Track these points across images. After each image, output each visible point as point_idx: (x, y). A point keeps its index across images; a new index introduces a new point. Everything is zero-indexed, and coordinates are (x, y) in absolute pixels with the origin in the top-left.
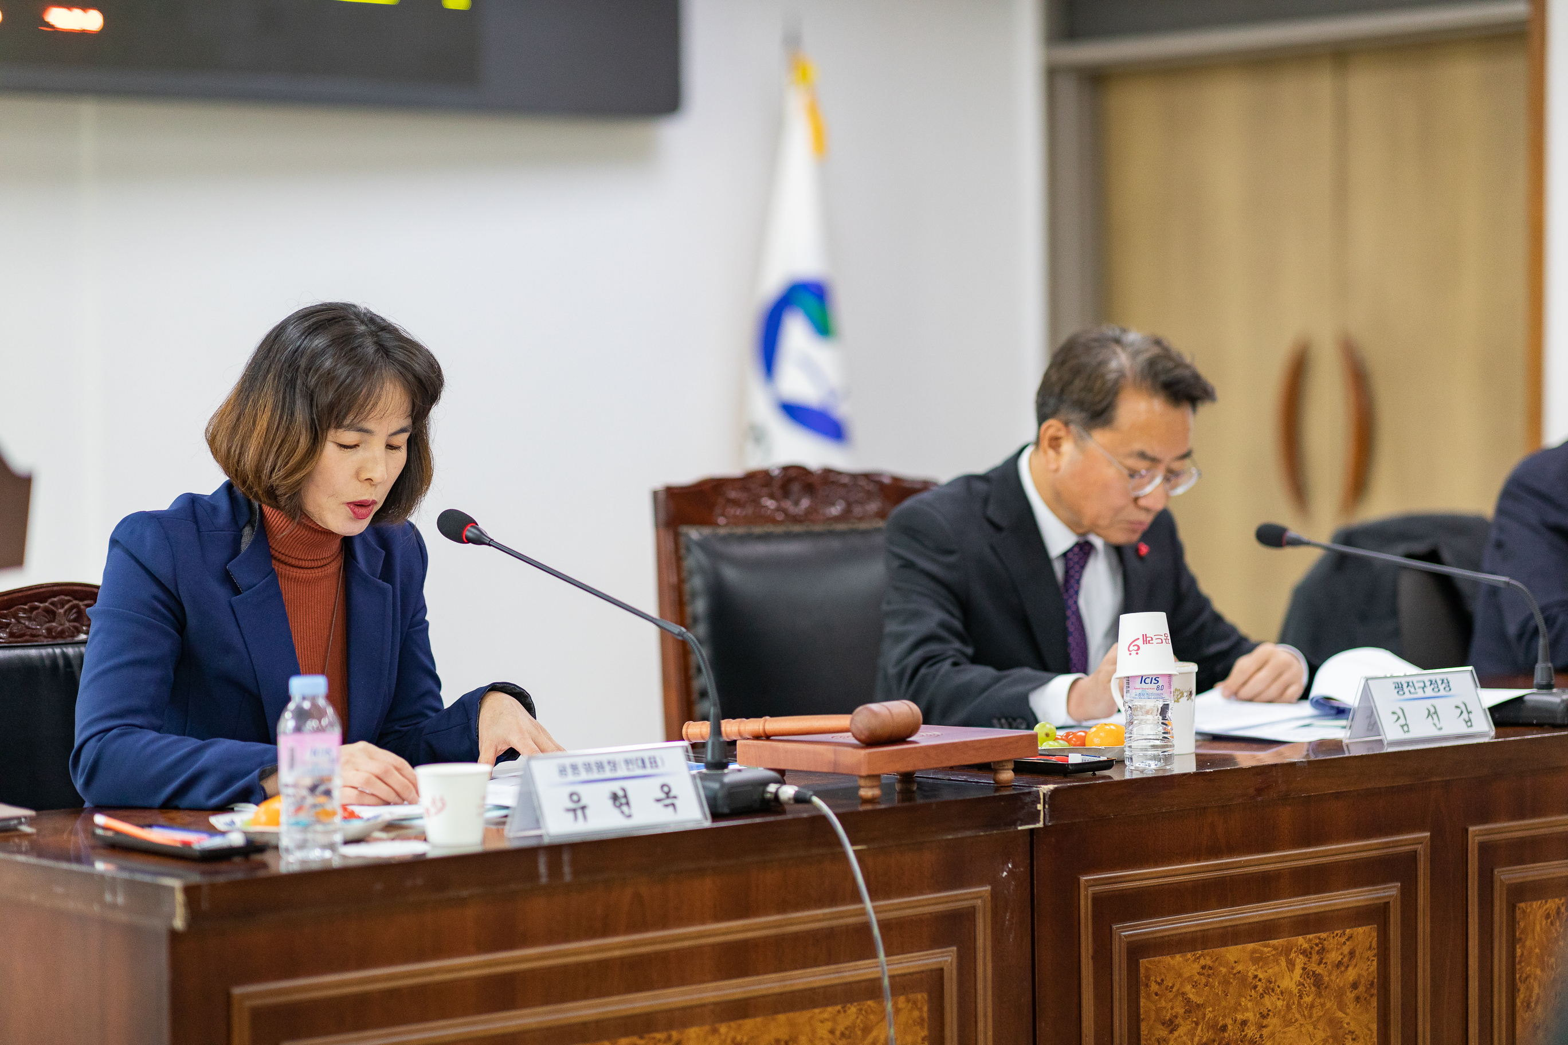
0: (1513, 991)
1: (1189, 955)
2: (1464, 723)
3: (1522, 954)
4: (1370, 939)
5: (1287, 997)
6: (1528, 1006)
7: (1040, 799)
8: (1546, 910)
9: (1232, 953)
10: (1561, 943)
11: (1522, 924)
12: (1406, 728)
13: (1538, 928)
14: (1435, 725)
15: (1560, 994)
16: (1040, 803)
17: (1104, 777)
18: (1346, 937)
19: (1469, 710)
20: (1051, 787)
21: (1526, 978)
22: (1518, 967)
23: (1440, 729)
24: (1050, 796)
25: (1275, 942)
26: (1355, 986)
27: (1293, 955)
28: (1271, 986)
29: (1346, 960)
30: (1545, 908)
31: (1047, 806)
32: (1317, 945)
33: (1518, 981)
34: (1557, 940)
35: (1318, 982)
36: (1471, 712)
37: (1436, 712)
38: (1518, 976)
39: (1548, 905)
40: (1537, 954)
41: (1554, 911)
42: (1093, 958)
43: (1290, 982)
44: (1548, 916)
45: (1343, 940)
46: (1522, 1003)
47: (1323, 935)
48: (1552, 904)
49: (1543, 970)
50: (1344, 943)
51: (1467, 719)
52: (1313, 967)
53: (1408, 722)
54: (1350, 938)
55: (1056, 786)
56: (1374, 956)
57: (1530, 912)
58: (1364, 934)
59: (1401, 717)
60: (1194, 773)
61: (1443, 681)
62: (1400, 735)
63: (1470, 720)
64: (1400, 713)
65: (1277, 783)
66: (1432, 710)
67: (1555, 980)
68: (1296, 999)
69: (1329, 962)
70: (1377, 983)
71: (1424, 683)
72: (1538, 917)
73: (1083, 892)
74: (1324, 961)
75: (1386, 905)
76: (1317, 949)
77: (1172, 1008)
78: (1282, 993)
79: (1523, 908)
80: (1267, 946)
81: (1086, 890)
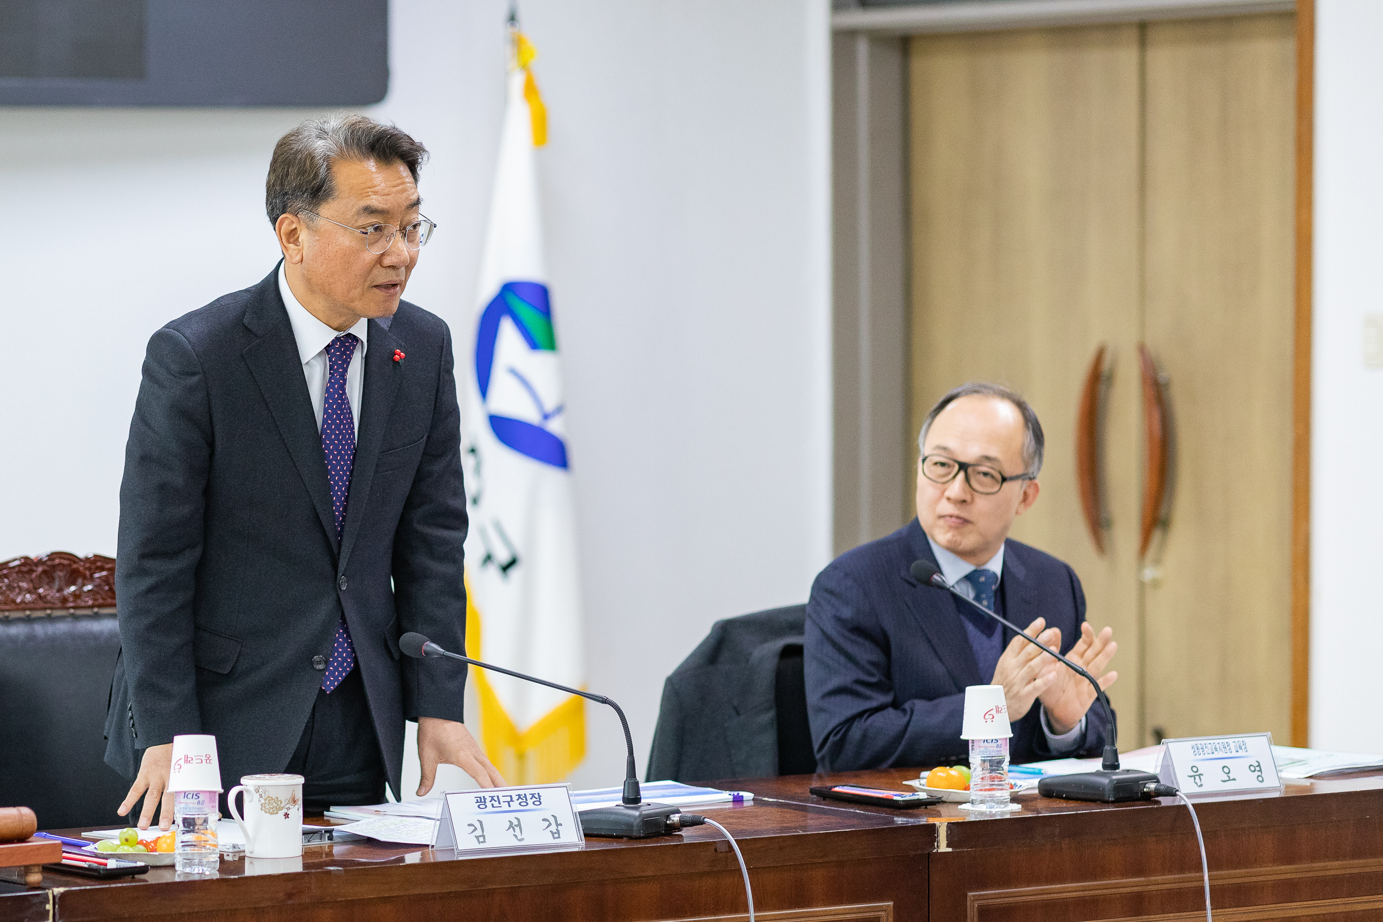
2: (551, 835)
7: (49, 900)
12: (481, 839)
14: (516, 836)
16: (49, 903)
17: (140, 881)
19: (559, 823)
20: (62, 890)
23: (522, 839)
24: (60, 898)
31: (57, 906)
36: (561, 825)
37: (519, 825)
51: (555, 831)
53: (486, 834)
55: (66, 889)
59: (478, 828)
60: (217, 879)
61: (533, 795)
62: (474, 845)
63: (558, 832)
64: (478, 825)
65: (309, 888)
66: (515, 822)
71: (511, 796)
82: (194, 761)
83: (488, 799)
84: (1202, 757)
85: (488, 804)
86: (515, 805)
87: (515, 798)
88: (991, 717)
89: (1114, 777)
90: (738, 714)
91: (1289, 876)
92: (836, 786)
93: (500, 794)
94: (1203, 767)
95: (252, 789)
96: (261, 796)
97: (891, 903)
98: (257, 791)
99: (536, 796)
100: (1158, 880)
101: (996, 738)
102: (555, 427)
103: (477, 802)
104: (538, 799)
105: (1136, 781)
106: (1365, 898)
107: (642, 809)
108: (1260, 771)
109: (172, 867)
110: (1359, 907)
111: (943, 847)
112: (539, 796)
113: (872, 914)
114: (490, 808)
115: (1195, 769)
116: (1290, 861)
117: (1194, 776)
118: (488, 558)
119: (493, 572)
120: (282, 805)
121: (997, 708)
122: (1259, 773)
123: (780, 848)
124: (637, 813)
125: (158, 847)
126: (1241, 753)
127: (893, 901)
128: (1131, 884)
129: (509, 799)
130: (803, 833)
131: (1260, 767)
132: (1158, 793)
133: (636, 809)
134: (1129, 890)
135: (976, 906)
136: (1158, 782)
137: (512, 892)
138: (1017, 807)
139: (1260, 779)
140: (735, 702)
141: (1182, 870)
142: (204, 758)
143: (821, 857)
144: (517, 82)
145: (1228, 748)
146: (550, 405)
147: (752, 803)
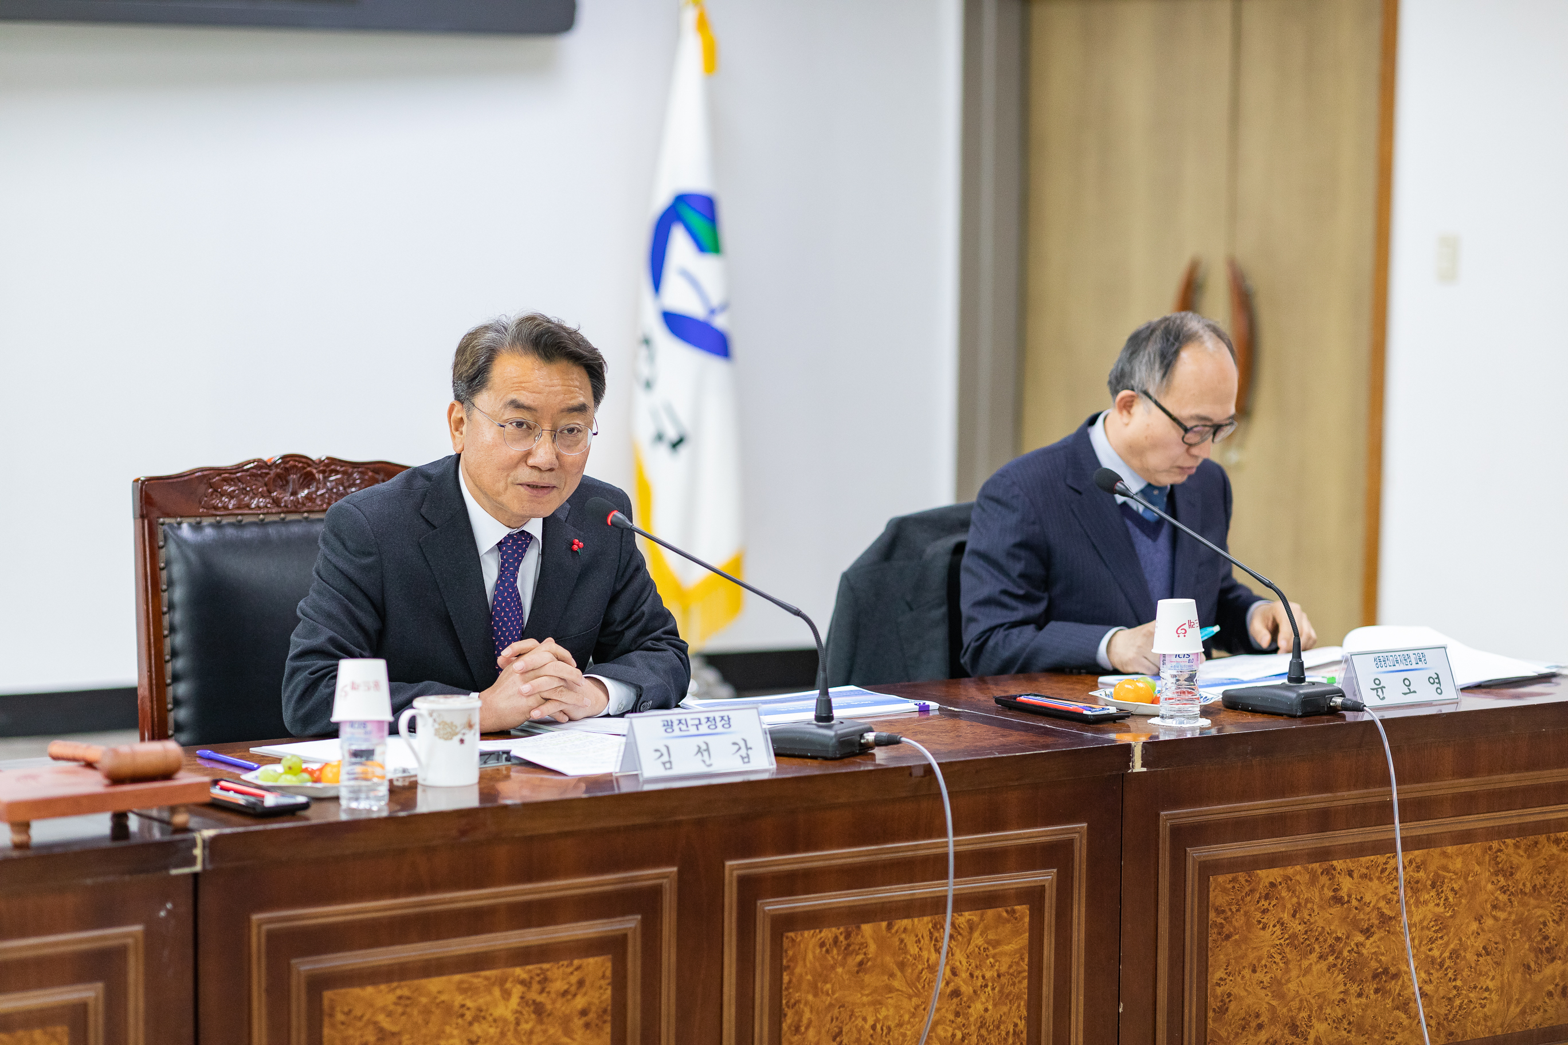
0: (777, 1016)
1: (383, 987)
2: (740, 759)
3: (790, 982)
4: (603, 969)
5: (500, 1024)
6: (797, 1029)
7: (197, 845)
8: (821, 939)
9: (434, 984)
10: (840, 970)
11: (790, 953)
12: (668, 765)
13: (810, 956)
14: (704, 761)
15: (837, 1019)
16: (197, 848)
17: (300, 820)
18: (574, 967)
19: (749, 746)
20: (214, 831)
21: (795, 1004)
22: (784, 993)
23: (710, 765)
24: (212, 841)
25: (487, 973)
27: (508, 985)
28: (483, 1014)
29: (573, 989)
30: (819, 937)
32: (538, 975)
33: (784, 1006)
34: (833, 968)
35: (539, 1010)
36: (751, 748)
37: (708, 750)
38: (784, 1002)
39: (823, 934)
40: (808, 980)
41: (831, 940)
42: (267, 990)
43: (506, 1009)
44: (822, 945)
45: (570, 970)
46: (789, 1028)
47: (545, 966)
48: (828, 934)
49: (816, 995)
50: (572, 973)
51: (744, 755)
52: (533, 995)
53: (672, 759)
54: (578, 968)
55: (219, 830)
56: (609, 984)
57: (800, 941)
58: (598, 966)
59: (665, 755)
60: (386, 816)
61: (722, 718)
62: (661, 772)
63: (748, 756)
64: (664, 751)
65: (485, 826)
66: (704, 747)
67: (831, 1005)
68: (512, 1027)
69: (553, 990)
70: (612, 1010)
71: (699, 719)
72: (811, 946)
73: (254, 931)
74: (547, 990)
75: (625, 937)
76: (538, 979)
77: (362, 1036)
78: (495, 1021)
79: (791, 937)
80: (478, 977)
81: (259, 926)
82: (362, 688)
83: (676, 723)
84: (1384, 669)
85: (676, 727)
86: (704, 729)
87: (704, 721)
88: (1183, 631)
89: (1301, 691)
90: (911, 609)
91: (1467, 789)
92: (1020, 696)
93: (688, 717)
94: (1386, 680)
95: (425, 712)
96: (435, 721)
97: (1085, 825)
98: (431, 715)
99: (726, 718)
100: (1344, 796)
101: (1188, 653)
102: (720, 322)
103: (664, 725)
104: (727, 721)
105: (1323, 695)
106: (1538, 809)
107: (836, 727)
108: (1439, 683)
109: (336, 799)
110: (1532, 819)
111: (1138, 766)
112: (729, 719)
113: (1066, 836)
114: (677, 732)
115: (1377, 682)
116: (1469, 775)
117: (1377, 689)
118: (660, 437)
119: (663, 450)
120: (458, 730)
121: (1190, 622)
122: (1438, 686)
123: (977, 772)
124: (831, 733)
125: (324, 778)
126: (1421, 665)
127: (1087, 822)
128: (1318, 800)
129: (697, 722)
130: (1000, 756)
131: (1439, 680)
132: (1345, 707)
133: (830, 727)
134: (1315, 806)
135: (1168, 824)
136: (1343, 696)
137: (700, 823)
138: (1206, 722)
139: (1439, 691)
140: (909, 598)
141: (1366, 786)
142: (372, 685)
143: (1017, 780)
144: (690, 17)
145: (1408, 661)
146: (716, 299)
147: (937, 713)
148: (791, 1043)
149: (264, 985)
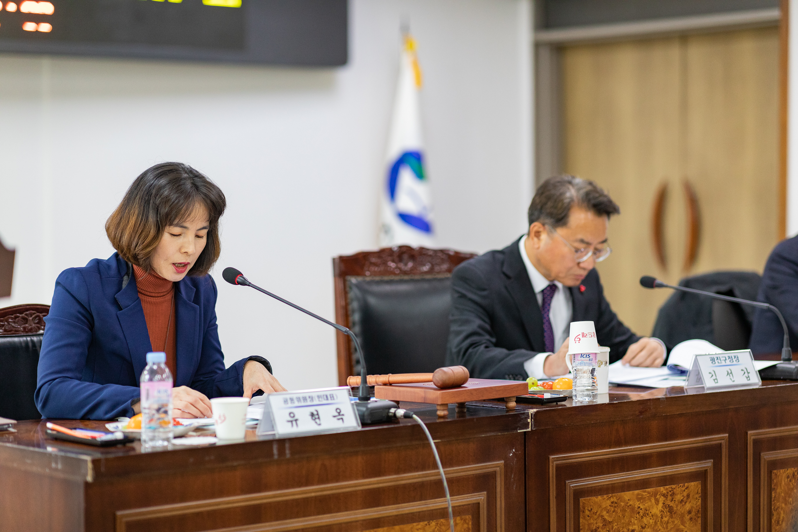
0: (770, 515)
1: (605, 496)
2: (746, 378)
3: (775, 497)
4: (697, 488)
5: (655, 518)
6: (778, 523)
7: (529, 416)
9: (627, 495)
11: (775, 481)
12: (716, 381)
13: (783, 483)
14: (731, 379)
15: (794, 517)
16: (529, 418)
17: (562, 405)
18: (685, 488)
19: (748, 371)
20: (535, 410)
21: (777, 509)
22: (773, 503)
23: (734, 381)
24: (534, 415)
25: (649, 490)
26: (690, 512)
27: (658, 497)
28: (647, 512)
29: (685, 499)
30: (787, 473)
31: (533, 420)
32: (670, 491)
33: (773, 510)
34: (793, 489)
35: (671, 510)
36: (749, 373)
37: (731, 373)
38: (773, 508)
39: (788, 471)
40: (783, 496)
41: (792, 475)
42: (556, 498)
43: (656, 510)
44: (788, 477)
45: (684, 489)
46: (775, 521)
47: (673, 486)
48: (790, 471)
49: (786, 504)
50: (684, 490)
51: (747, 376)
52: (668, 502)
53: (717, 378)
54: (687, 488)
55: (537, 410)
56: (700, 497)
57: (779, 475)
58: (695, 486)
59: (714, 375)
60: (608, 403)
61: (735, 357)
62: (713, 384)
63: (749, 378)
64: (713, 373)
65: (650, 409)
66: (729, 371)
67: (792, 510)
68: (659, 519)
69: (676, 500)
70: (701, 511)
71: (725, 357)
72: (783, 478)
73: (551, 464)
74: (674, 500)
75: (706, 471)
76: (670, 493)
77: (596, 523)
78: (652, 516)
79: (775, 473)
80: (645, 492)
81: (553, 463)
82: (588, 336)
83: (716, 359)
85: (716, 361)
86: (728, 362)
87: (727, 358)
93: (721, 356)
103: (711, 360)
112: (738, 358)
114: (717, 364)
137: (736, 411)
148: (776, 530)
149: (555, 494)
